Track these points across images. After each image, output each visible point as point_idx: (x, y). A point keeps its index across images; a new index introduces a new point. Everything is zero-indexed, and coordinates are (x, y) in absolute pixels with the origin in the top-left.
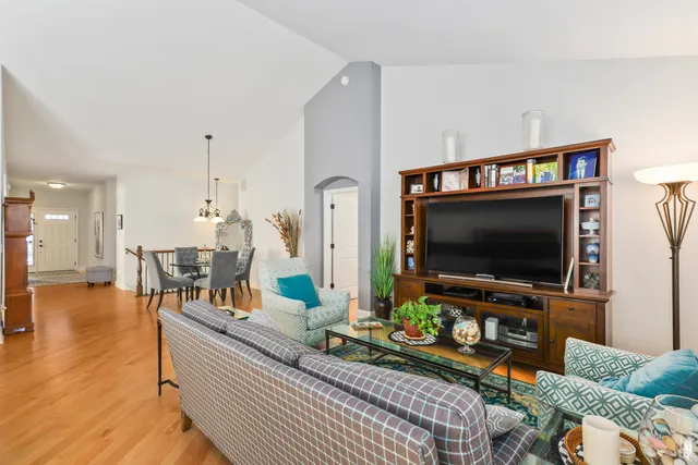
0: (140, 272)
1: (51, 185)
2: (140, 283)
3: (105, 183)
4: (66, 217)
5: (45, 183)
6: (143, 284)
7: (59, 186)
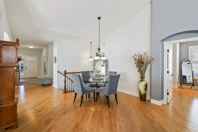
0: (65, 82)
1: (29, 47)
2: (65, 87)
3: (48, 45)
4: (34, 59)
5: (27, 46)
6: (67, 87)
7: (32, 47)
